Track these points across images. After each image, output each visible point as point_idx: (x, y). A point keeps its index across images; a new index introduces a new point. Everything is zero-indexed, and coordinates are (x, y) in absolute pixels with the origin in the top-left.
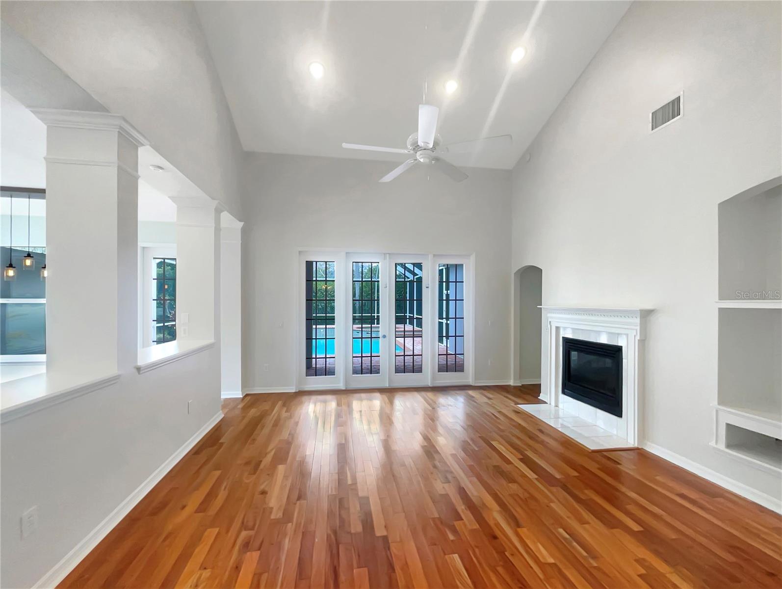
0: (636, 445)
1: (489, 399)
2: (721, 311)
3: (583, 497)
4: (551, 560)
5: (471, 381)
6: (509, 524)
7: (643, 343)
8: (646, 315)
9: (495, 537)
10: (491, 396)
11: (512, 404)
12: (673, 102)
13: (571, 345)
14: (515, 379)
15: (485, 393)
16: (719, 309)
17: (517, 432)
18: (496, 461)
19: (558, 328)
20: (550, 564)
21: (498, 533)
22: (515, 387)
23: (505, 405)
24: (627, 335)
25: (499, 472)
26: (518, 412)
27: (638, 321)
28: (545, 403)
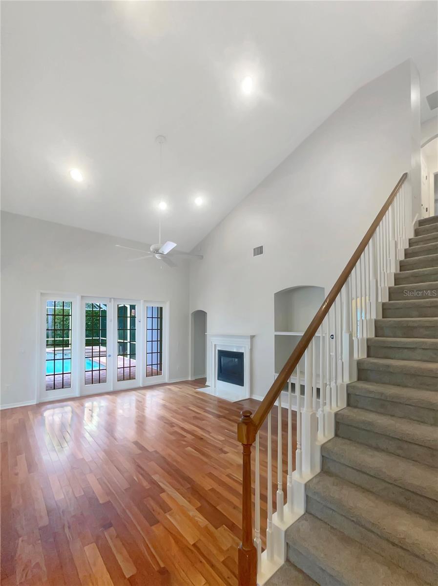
0: (249, 397)
1: (180, 388)
2: (276, 336)
3: (232, 419)
4: (224, 439)
5: (167, 381)
6: (206, 433)
7: (251, 350)
8: (252, 337)
9: (202, 439)
10: (180, 387)
11: (193, 389)
12: (260, 247)
13: (222, 354)
14: (191, 376)
15: (177, 386)
16: (275, 335)
17: (198, 401)
18: (194, 414)
19: (215, 345)
20: (224, 440)
21: (202, 437)
22: (192, 381)
23: (189, 390)
24: (245, 347)
25: (195, 418)
26: (197, 393)
27: (249, 340)
28: (209, 386)
